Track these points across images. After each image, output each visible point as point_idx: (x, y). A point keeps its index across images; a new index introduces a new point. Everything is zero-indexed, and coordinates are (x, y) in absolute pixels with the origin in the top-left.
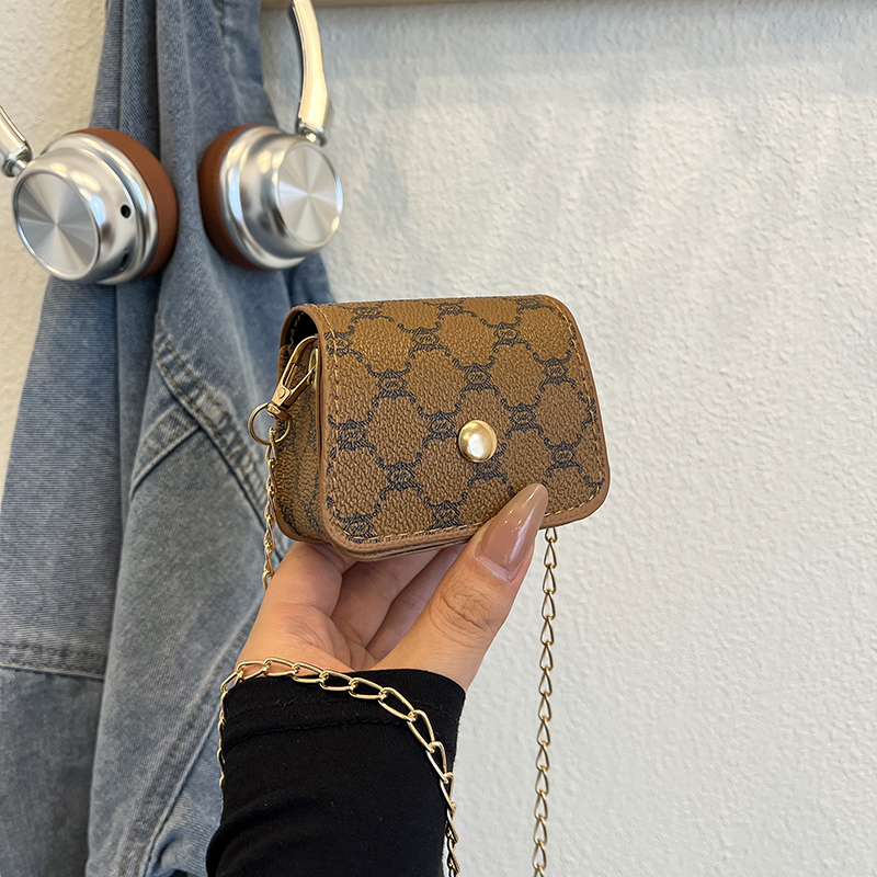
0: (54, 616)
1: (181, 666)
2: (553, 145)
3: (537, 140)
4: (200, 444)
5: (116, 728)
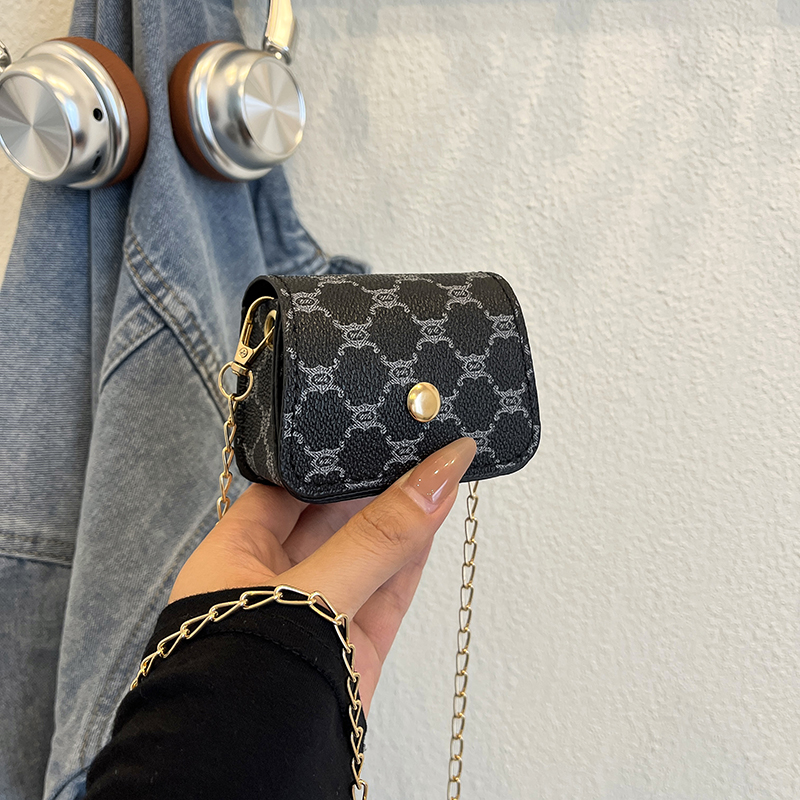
0: (26, 504)
1: (145, 550)
2: (506, 74)
3: (491, 68)
4: (166, 341)
5: (82, 608)
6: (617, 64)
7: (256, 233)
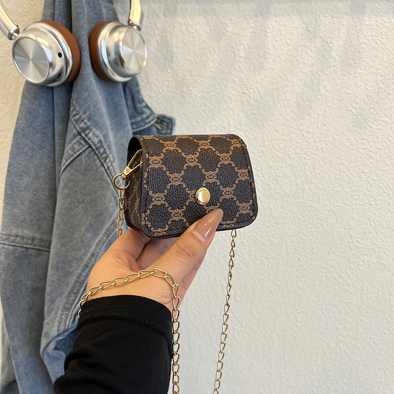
4: (90, 153)
7: (125, 105)
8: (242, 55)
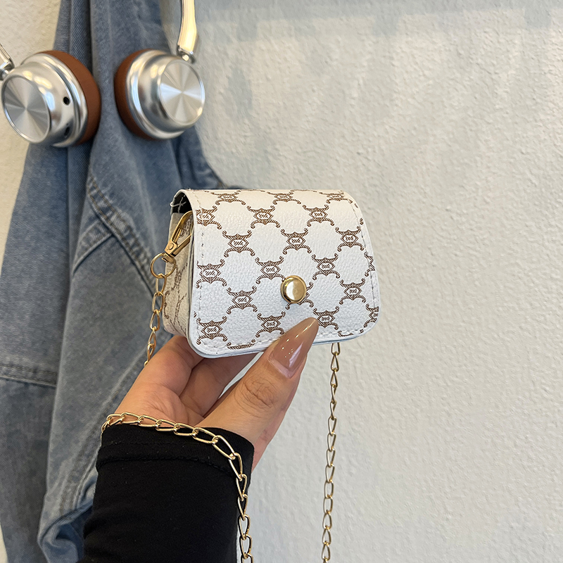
0: (29, 348)
4: (113, 245)
5: (62, 415)
6: (416, 56)
7: (177, 172)
8: (355, 95)
